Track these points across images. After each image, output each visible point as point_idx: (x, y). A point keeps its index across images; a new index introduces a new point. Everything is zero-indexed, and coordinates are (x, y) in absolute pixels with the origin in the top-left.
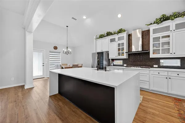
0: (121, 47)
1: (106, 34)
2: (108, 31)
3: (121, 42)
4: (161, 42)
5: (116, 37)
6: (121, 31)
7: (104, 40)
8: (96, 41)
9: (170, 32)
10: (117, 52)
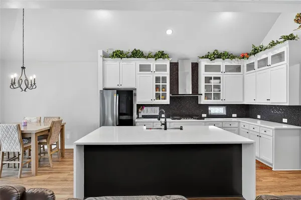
0: (161, 84)
1: (131, 54)
2: (137, 49)
3: (161, 74)
4: (213, 84)
5: (152, 63)
6: (161, 55)
7: (126, 63)
8: (103, 60)
9: (220, 73)
10: (155, 92)
